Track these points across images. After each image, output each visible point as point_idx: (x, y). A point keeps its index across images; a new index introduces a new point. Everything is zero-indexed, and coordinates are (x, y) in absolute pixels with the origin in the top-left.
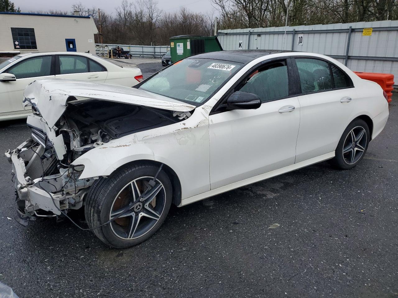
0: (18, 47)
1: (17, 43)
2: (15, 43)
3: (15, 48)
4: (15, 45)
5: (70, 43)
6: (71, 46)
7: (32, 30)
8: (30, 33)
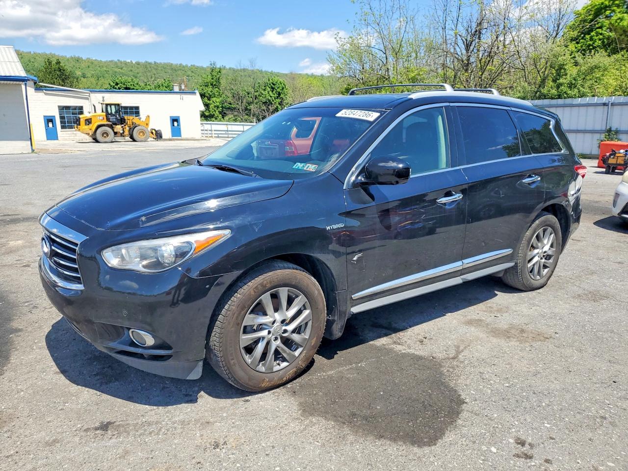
5: (175, 120)
6: (176, 124)
7: (137, 108)
8: (135, 111)
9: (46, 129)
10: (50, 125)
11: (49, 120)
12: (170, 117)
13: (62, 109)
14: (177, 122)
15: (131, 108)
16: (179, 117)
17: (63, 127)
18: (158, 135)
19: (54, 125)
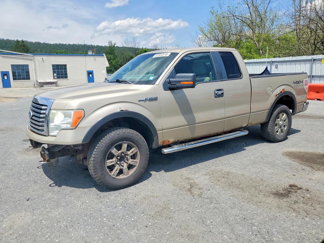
0: (55, 77)
1: (55, 75)
2: (54, 75)
3: (54, 78)
4: (54, 76)
5: (90, 73)
6: (91, 76)
7: (65, 65)
8: (64, 67)
9: (3, 81)
10: (6, 78)
11: (4, 74)
14: (92, 75)
16: (93, 71)
17: (14, 79)
19: (8, 78)
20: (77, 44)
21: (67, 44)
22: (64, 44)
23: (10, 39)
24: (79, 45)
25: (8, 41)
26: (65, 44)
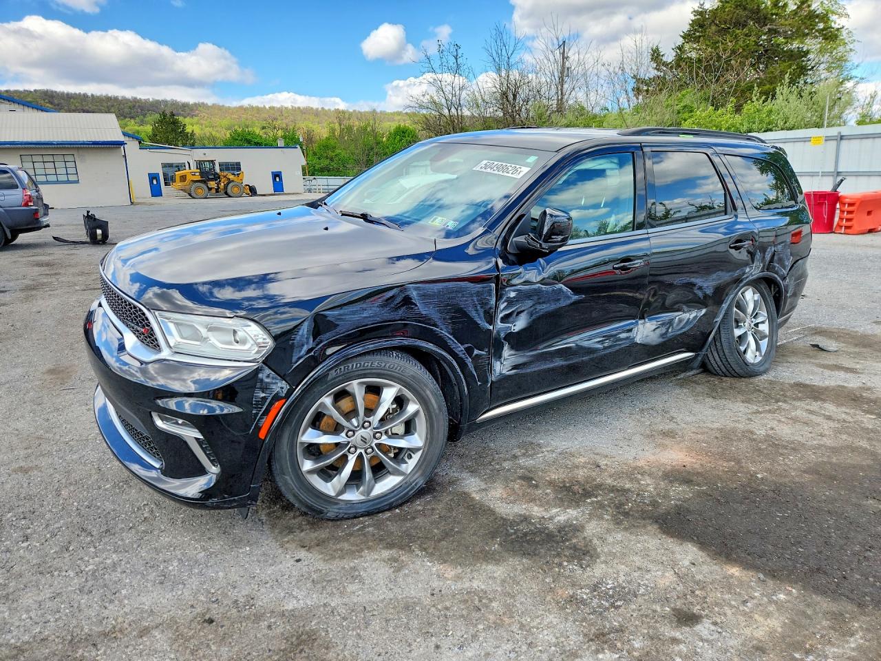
5: (277, 176)
7: (238, 164)
8: (236, 167)
9: (151, 187)
10: (155, 182)
11: (153, 177)
12: (272, 172)
13: (165, 166)
14: (279, 178)
15: (232, 164)
16: (281, 172)
17: (166, 184)
18: (253, 191)
19: (158, 181)
20: (290, 107)
21: (267, 107)
22: (260, 106)
23: (138, 97)
24: (295, 108)
25: (135, 102)
26: (262, 106)
